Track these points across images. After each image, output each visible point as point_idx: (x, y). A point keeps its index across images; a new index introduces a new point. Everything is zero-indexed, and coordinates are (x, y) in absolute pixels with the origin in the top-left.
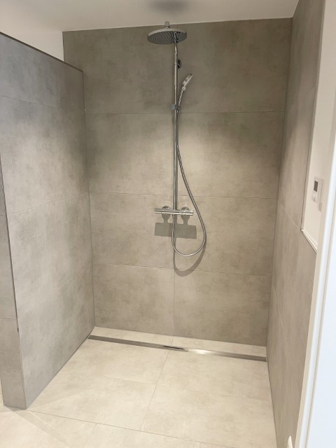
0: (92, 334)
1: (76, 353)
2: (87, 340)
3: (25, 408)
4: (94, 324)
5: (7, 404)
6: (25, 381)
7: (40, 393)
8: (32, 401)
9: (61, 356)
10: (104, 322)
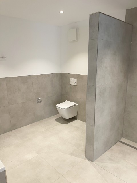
0: (121, 140)
1: (114, 146)
2: (118, 142)
3: (93, 161)
4: (122, 136)
5: (86, 157)
6: (94, 151)
7: (98, 157)
8: (96, 159)
9: (108, 146)
10: (127, 137)
